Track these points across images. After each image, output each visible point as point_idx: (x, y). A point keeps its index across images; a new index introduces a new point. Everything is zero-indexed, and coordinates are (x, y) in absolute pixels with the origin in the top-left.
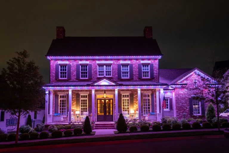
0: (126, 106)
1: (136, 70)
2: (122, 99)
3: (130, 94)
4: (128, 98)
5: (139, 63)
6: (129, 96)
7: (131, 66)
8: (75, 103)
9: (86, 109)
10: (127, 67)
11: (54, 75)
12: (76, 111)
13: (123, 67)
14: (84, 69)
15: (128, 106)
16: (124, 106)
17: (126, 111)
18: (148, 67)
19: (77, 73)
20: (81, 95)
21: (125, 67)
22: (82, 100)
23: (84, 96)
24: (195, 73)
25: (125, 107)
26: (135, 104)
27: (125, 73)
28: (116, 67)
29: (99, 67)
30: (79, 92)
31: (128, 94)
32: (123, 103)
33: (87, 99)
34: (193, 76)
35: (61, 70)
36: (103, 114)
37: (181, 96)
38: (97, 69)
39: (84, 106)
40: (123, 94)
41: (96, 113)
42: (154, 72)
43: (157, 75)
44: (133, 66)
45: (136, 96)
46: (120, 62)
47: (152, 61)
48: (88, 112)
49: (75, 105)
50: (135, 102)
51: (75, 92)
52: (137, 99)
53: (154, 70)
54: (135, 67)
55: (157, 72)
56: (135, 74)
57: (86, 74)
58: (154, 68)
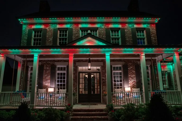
0: (118, 81)
1: (129, 35)
2: (113, 72)
3: (123, 65)
4: (120, 71)
5: (132, 28)
6: (122, 68)
7: (123, 30)
8: (49, 76)
9: (64, 85)
10: (118, 32)
11: (25, 41)
12: (50, 87)
13: (112, 32)
14: (63, 35)
15: (121, 81)
16: (115, 81)
17: (118, 88)
18: (143, 32)
19: (53, 39)
20: (58, 66)
21: (115, 32)
22: (59, 74)
23: (62, 68)
25: (117, 83)
26: (131, 78)
27: (115, 40)
28: (103, 32)
29: (82, 32)
30: (55, 63)
31: (120, 66)
32: (114, 78)
33: (66, 72)
35: (35, 36)
36: (87, 92)
38: (79, 34)
39: (61, 81)
40: (113, 66)
41: (77, 91)
42: (152, 38)
43: (155, 42)
44: (126, 30)
45: (131, 68)
46: (108, 26)
47: (148, 26)
48: (66, 90)
49: (49, 80)
50: (130, 75)
51: (49, 62)
52: (133, 72)
53: (151, 36)
54: (127, 31)
55: (155, 38)
56: (128, 40)
57: (66, 40)
58: (151, 33)
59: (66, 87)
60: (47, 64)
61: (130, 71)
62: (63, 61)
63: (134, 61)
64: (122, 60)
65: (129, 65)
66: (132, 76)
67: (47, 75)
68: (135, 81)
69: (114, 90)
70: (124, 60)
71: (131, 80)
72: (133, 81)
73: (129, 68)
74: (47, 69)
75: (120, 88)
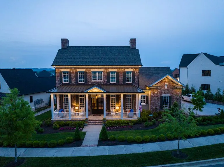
0: (113, 103)
2: (110, 98)
4: (115, 98)
5: (124, 71)
7: (118, 73)
8: (75, 100)
10: (115, 74)
11: (59, 80)
12: (76, 106)
13: (111, 74)
14: (81, 75)
15: (115, 103)
16: (111, 103)
17: (113, 106)
18: (131, 74)
19: (76, 78)
21: (113, 74)
22: (80, 99)
24: (167, 77)
27: (113, 79)
28: (106, 74)
29: (93, 73)
32: (111, 101)
33: (84, 98)
34: (164, 80)
35: (64, 76)
37: (155, 94)
38: (91, 75)
39: (82, 103)
43: (137, 80)
46: (109, 70)
47: (134, 70)
48: (85, 108)
49: (75, 102)
53: (135, 77)
54: (120, 74)
55: (137, 78)
56: (121, 79)
57: (83, 79)
58: (135, 75)
59: (84, 106)
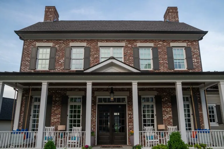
1: (163, 56)
2: (142, 104)
3: (156, 96)
5: (168, 46)
6: (154, 100)
8: (60, 110)
9: (79, 121)
10: (149, 52)
11: (28, 63)
12: (61, 124)
15: (152, 116)
18: (182, 52)
19: (65, 61)
20: (71, 97)
22: (72, 107)
23: (76, 99)
25: (147, 119)
26: (165, 113)
30: (68, 92)
32: (144, 112)
39: (75, 116)
40: (142, 97)
41: (95, 130)
42: (194, 60)
43: (198, 65)
44: (159, 50)
45: (166, 100)
46: (136, 44)
47: (188, 44)
49: (59, 115)
50: (164, 109)
51: (60, 91)
52: (168, 105)
53: (193, 57)
54: (162, 51)
55: (198, 60)
56: (163, 62)
58: (193, 54)
59: (81, 124)
60: (56, 94)
61: (165, 104)
62: (78, 90)
63: (170, 90)
64: (154, 89)
65: (163, 95)
66: (167, 110)
67: (56, 108)
68: (171, 117)
69: (144, 128)
70: (157, 90)
71: (166, 116)
72: (168, 117)
73: (163, 99)
74: (57, 100)
75: (151, 126)
